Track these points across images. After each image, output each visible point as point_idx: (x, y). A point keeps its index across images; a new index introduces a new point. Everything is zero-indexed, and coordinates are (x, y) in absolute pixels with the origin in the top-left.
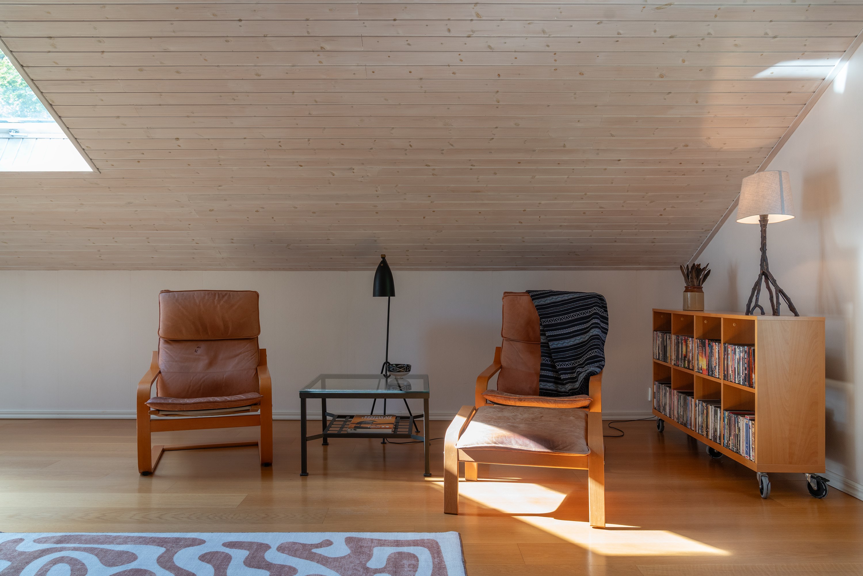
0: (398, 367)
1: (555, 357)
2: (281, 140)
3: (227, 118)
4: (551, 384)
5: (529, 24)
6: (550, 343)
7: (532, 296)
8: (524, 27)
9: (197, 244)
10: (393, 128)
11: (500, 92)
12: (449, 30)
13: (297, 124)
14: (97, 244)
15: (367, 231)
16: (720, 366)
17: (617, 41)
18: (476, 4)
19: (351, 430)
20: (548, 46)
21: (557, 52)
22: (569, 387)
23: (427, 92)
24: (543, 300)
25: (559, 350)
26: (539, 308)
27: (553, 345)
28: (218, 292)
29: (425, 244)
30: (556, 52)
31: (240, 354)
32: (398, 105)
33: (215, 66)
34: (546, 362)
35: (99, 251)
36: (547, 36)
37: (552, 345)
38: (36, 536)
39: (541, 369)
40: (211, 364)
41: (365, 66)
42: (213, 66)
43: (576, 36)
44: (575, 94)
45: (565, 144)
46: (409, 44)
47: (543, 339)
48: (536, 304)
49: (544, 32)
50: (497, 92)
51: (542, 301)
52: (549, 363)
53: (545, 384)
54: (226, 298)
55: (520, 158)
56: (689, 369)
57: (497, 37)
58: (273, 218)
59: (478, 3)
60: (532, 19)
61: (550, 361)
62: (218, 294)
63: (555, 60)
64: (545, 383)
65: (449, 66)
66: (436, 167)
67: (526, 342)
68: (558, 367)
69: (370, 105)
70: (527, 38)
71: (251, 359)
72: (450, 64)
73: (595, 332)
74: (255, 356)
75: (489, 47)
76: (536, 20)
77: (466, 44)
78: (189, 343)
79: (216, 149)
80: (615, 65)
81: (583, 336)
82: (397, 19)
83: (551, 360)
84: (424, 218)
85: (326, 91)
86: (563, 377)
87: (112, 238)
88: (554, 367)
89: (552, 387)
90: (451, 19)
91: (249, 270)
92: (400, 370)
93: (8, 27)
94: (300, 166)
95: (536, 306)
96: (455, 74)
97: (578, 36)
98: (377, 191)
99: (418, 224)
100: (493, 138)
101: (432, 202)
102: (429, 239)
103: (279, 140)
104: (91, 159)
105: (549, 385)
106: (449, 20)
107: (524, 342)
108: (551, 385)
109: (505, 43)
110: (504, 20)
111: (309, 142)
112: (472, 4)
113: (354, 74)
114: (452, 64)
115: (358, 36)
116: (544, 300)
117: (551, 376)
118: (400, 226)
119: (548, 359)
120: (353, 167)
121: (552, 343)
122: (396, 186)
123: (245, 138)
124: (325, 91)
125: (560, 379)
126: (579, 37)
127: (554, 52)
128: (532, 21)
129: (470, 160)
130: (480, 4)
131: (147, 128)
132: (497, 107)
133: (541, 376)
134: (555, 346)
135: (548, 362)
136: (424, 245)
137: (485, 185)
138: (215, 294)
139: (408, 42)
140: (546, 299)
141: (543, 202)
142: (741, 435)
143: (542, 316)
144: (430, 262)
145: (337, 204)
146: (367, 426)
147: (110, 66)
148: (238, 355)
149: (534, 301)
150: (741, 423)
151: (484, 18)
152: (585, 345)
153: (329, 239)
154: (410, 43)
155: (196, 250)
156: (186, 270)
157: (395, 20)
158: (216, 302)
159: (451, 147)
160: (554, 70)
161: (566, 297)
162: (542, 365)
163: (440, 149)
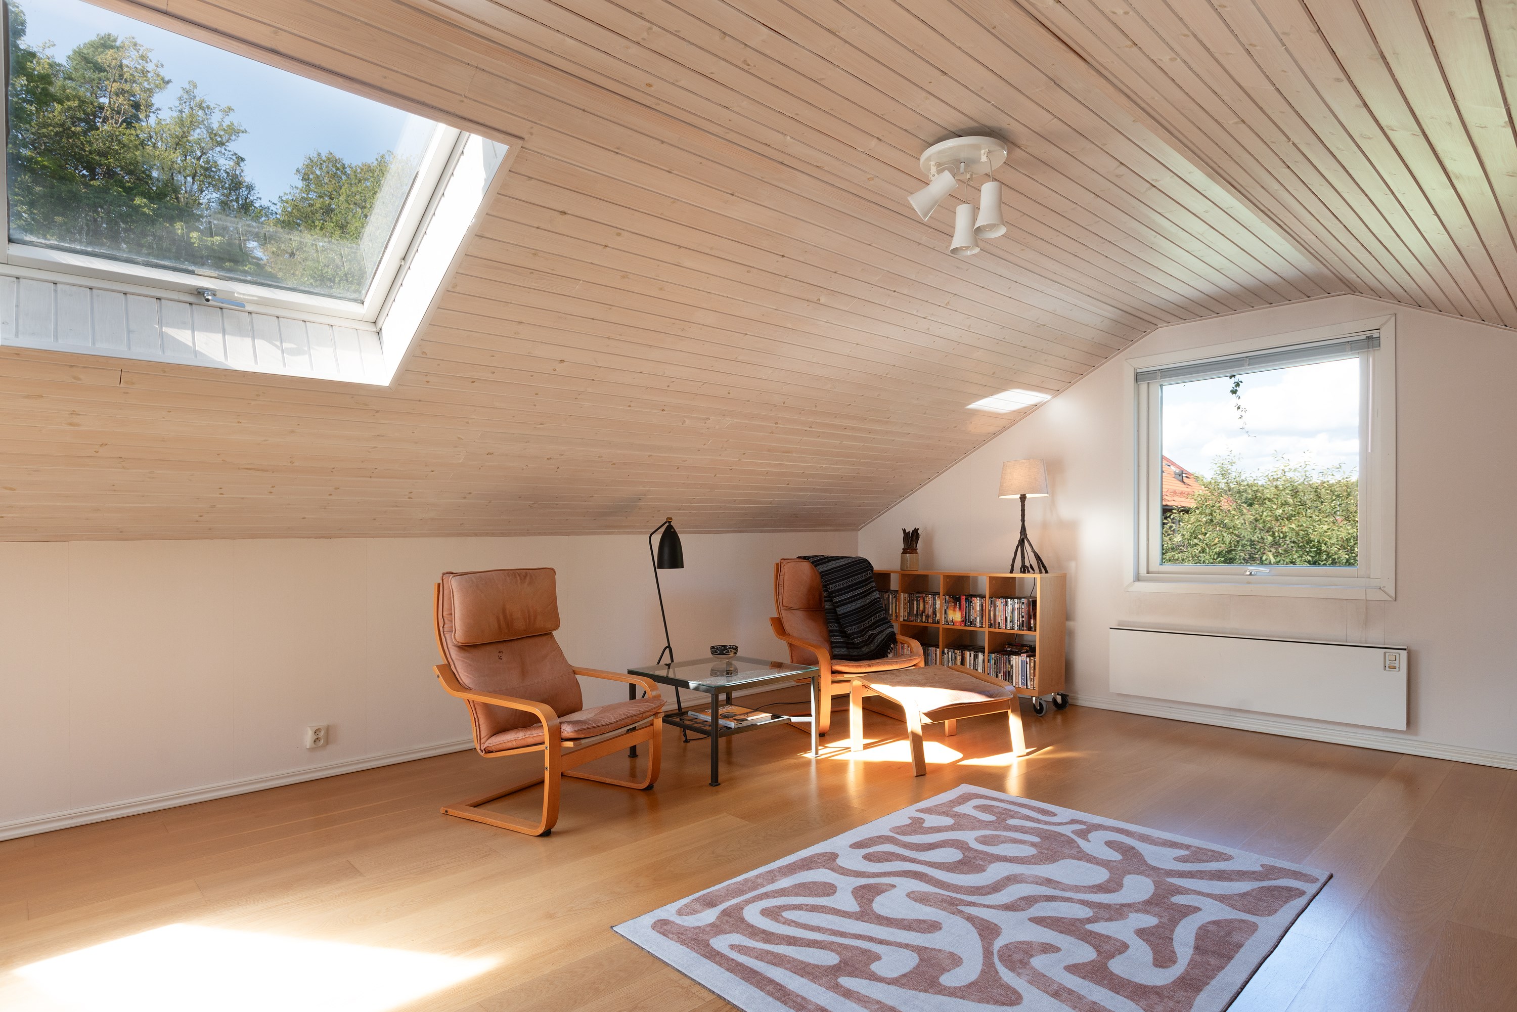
1: (842, 623)
4: (844, 650)
6: (838, 609)
7: (813, 563)
16: (984, 617)
22: (865, 650)
24: (823, 566)
25: (846, 615)
26: (823, 574)
27: (841, 611)
31: (547, 654)
34: (833, 629)
39: (829, 636)
47: (827, 606)
51: (822, 568)
52: (837, 629)
56: (928, 622)
61: (838, 627)
62: (518, 574)
64: (839, 649)
68: (849, 632)
73: (876, 595)
78: (488, 648)
79: (593, 380)
81: (863, 600)
86: (857, 641)
87: (271, 486)
88: (845, 632)
89: (846, 652)
95: (817, 572)
107: (805, 610)
116: (825, 566)
117: (843, 641)
119: (836, 625)
125: (853, 644)
133: (833, 643)
134: (842, 612)
138: (515, 575)
140: (826, 564)
142: (1014, 671)
143: (826, 583)
148: (545, 657)
149: (818, 567)
150: (1014, 661)
152: (868, 608)
158: (519, 585)
161: (843, 562)
162: (830, 631)
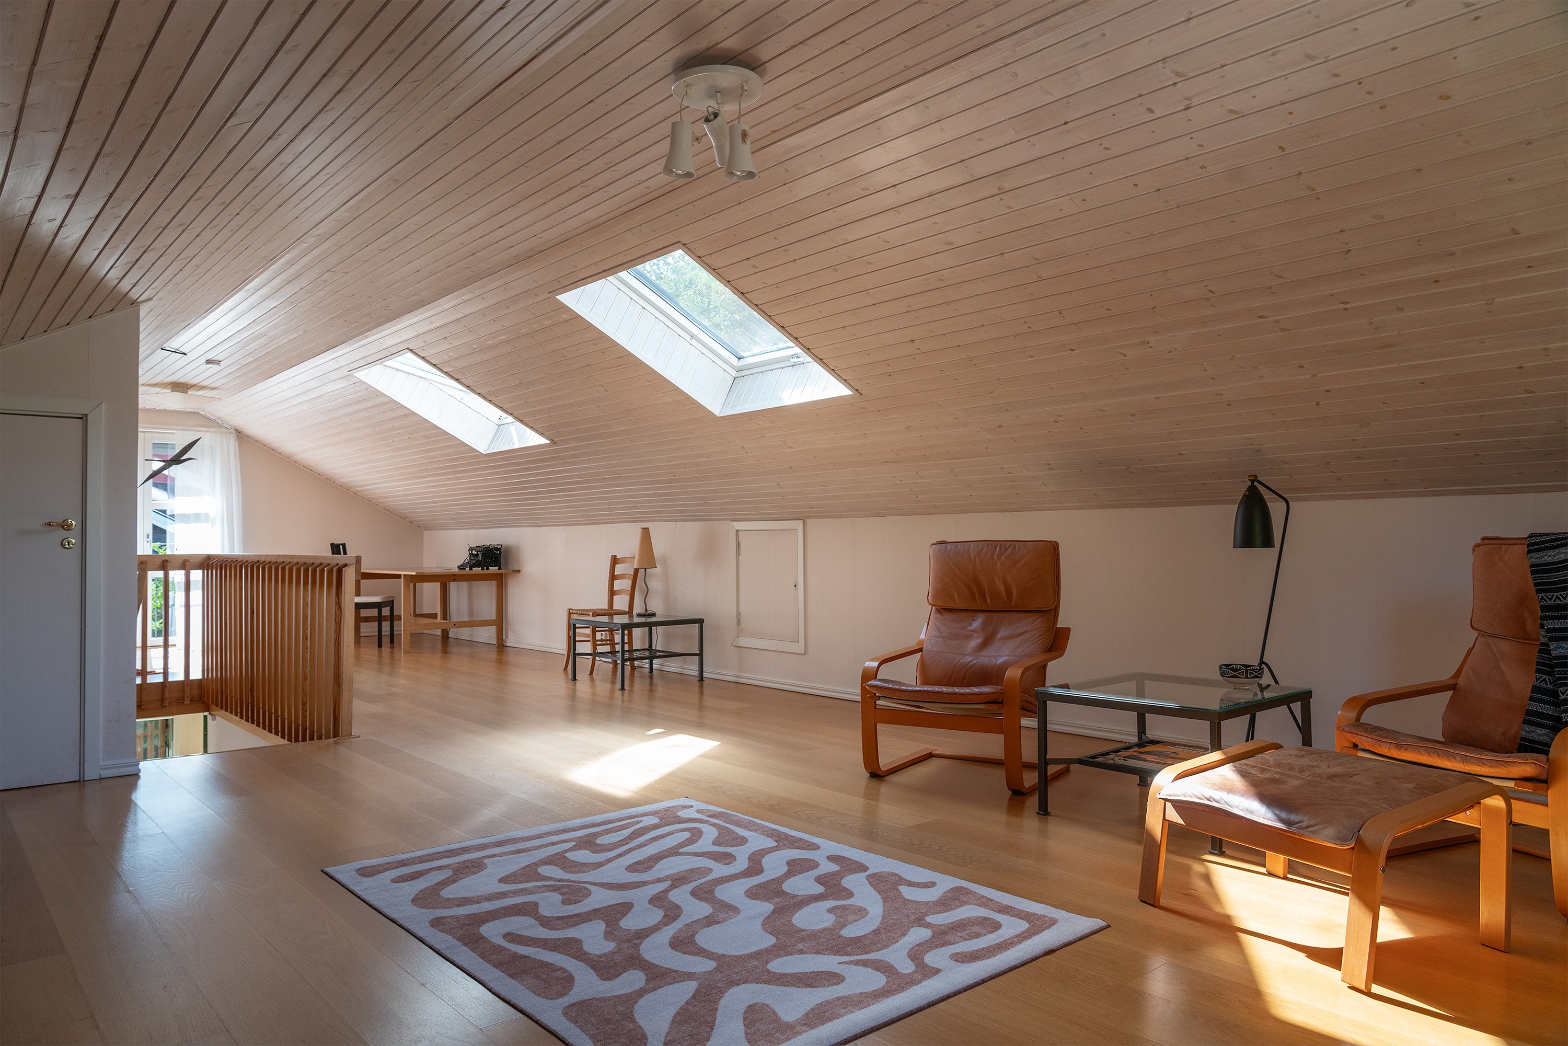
0: (1229, 669)
1: (1560, 676)
2: (1026, 319)
3: (948, 305)
5: (1272, 54)
6: (1553, 646)
7: (1532, 545)
8: (1269, 62)
9: (1010, 475)
10: (1166, 271)
11: (1305, 172)
12: (1150, 110)
13: (1032, 294)
14: (905, 482)
15: (1231, 435)
17: (1477, 18)
18: (1164, 59)
19: (1119, 759)
20: (1336, 75)
21: (1363, 78)
23: (1180, 207)
24: (1551, 553)
26: (1536, 569)
27: (1558, 649)
28: (1001, 542)
29: (1353, 450)
30: (1359, 79)
31: (1025, 632)
32: (1150, 235)
33: (900, 245)
34: (1541, 684)
35: (912, 490)
36: (1323, 60)
37: (1556, 649)
38: (704, 806)
39: (1531, 699)
40: (985, 645)
41: (1068, 195)
42: (898, 246)
43: (1378, 41)
44: (1461, 135)
45: (1513, 229)
46: (1106, 148)
47: (1542, 636)
48: (1533, 561)
49: (1310, 57)
50: (1300, 174)
51: (1549, 557)
52: (1549, 686)
53: (1530, 729)
54: (1009, 551)
55: (1433, 273)
57: (1232, 93)
58: (1081, 428)
59: (1167, 58)
60: (1274, 46)
61: (1551, 684)
62: (1000, 545)
63: (1369, 93)
64: (1532, 728)
65: (1187, 159)
66: (1280, 317)
67: (1520, 641)
68: (1562, 697)
69: (1110, 245)
70: (1286, 76)
71: (1038, 641)
72: (1189, 156)
74: (1044, 637)
75: (1231, 111)
76: (1282, 45)
77: (1190, 120)
78: (964, 614)
79: (959, 346)
80: (1511, 59)
82: (1068, 121)
83: (1554, 682)
84: (1318, 404)
85: (1041, 242)
87: (916, 473)
88: (1555, 694)
89: (1545, 737)
90: (1143, 93)
91: (1095, 508)
92: (1235, 673)
93: (715, 259)
94: (1071, 350)
95: (1532, 566)
96: (1205, 168)
97: (1382, 39)
98: (1205, 370)
99: (1314, 416)
100: (1349, 250)
101: (1313, 376)
102: (1354, 440)
103: (1023, 320)
104: (845, 380)
105: (1539, 732)
106: (1140, 96)
107: (1517, 640)
108: (1543, 732)
109: (1254, 97)
110: (1227, 65)
111: (1062, 315)
112: (1158, 62)
113: (1061, 210)
114: (1192, 155)
115: (1034, 160)
116: (1553, 554)
117: (1548, 714)
118: (1284, 422)
119: (1547, 679)
120: (1147, 339)
121: (1555, 645)
122: (1232, 358)
123: (983, 326)
124: (1039, 243)
126: (1386, 41)
127: (1357, 80)
128: (1276, 49)
129: (1332, 295)
130: (1170, 57)
131: (877, 334)
132: (1318, 199)
133: (1529, 712)
134: (1561, 651)
135: (1547, 684)
136: (1352, 452)
137: (1396, 333)
138: (996, 545)
139: (1103, 146)
140: (1556, 551)
141: (1552, 345)
143: (1541, 588)
144: (1385, 481)
145: (1157, 398)
146: (1146, 757)
147: (808, 274)
148: (1022, 634)
149: (1530, 555)
151: (1191, 75)
153: (1181, 454)
154: (1107, 146)
155: (1014, 482)
156: (1018, 511)
157: (1066, 123)
158: (995, 557)
159: (1283, 281)
160: (1381, 108)
162: (1535, 689)
163: (1264, 287)
